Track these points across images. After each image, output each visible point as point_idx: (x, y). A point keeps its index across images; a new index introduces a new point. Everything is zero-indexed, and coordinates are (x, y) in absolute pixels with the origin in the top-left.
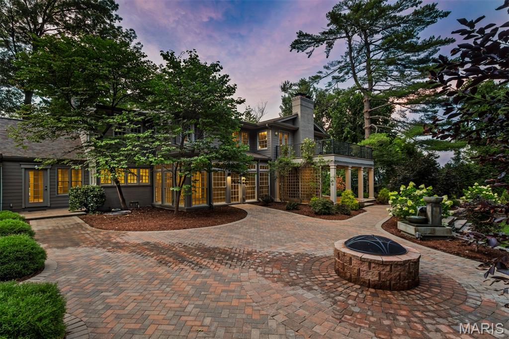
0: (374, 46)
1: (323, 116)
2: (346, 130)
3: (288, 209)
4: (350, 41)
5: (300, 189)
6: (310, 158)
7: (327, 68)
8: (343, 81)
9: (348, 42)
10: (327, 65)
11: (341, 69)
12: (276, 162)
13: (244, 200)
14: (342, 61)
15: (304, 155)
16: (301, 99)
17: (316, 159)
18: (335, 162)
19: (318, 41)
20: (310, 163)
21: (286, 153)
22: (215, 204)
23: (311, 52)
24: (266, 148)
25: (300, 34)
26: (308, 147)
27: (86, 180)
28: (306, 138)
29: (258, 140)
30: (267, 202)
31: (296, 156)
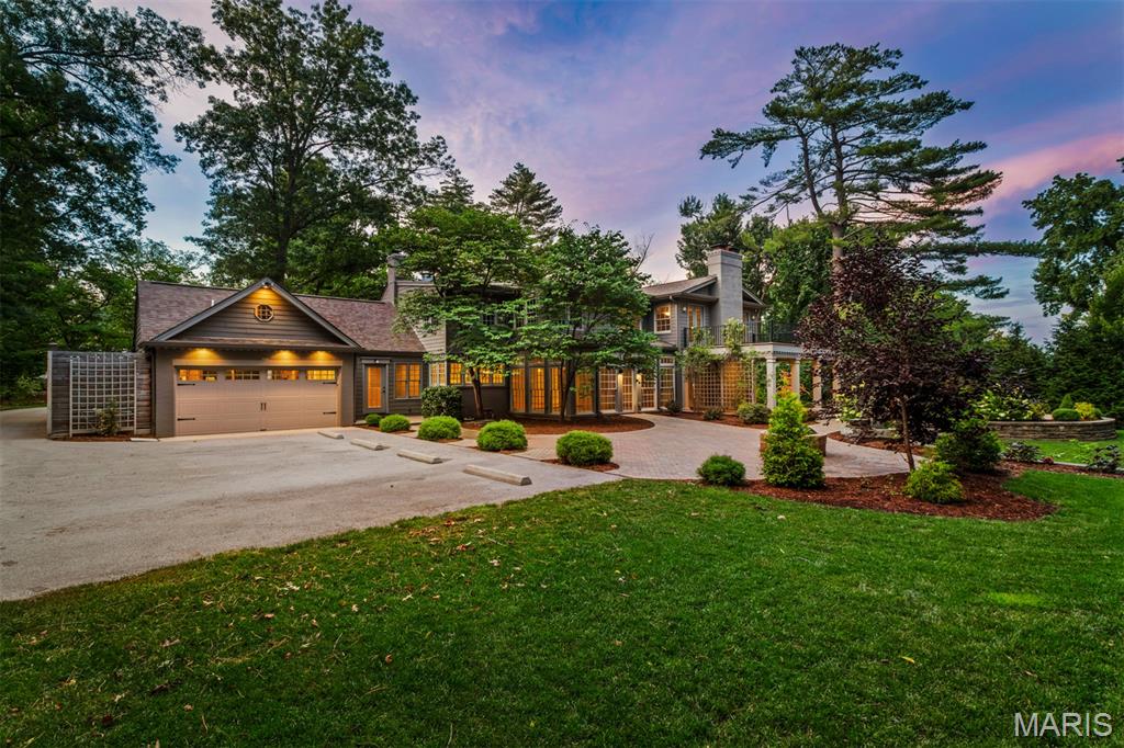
0: (850, 148)
1: (760, 261)
2: (804, 288)
3: (707, 419)
4: (805, 143)
5: (722, 393)
6: (737, 347)
7: (766, 183)
8: (797, 201)
9: (801, 145)
10: (766, 179)
11: (791, 184)
12: (685, 353)
13: (639, 408)
14: (793, 171)
15: (728, 342)
16: (722, 254)
17: (746, 349)
18: (775, 353)
19: (747, 141)
20: (736, 355)
21: (699, 338)
22: (604, 412)
23: (737, 160)
24: (669, 332)
25: (719, 133)
26: (734, 332)
27: (425, 381)
28: (731, 315)
29: (655, 319)
30: (675, 411)
31: (715, 343)
